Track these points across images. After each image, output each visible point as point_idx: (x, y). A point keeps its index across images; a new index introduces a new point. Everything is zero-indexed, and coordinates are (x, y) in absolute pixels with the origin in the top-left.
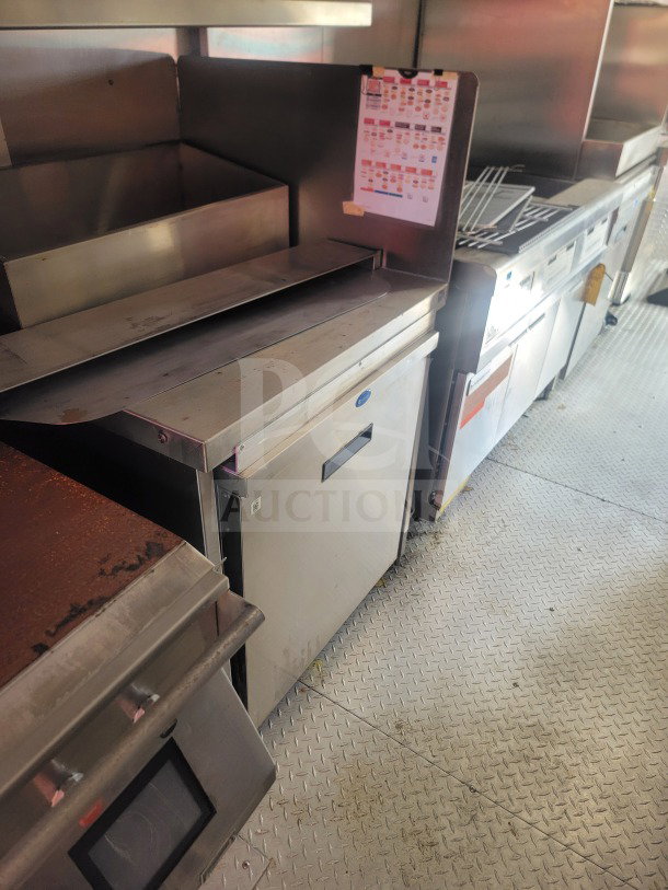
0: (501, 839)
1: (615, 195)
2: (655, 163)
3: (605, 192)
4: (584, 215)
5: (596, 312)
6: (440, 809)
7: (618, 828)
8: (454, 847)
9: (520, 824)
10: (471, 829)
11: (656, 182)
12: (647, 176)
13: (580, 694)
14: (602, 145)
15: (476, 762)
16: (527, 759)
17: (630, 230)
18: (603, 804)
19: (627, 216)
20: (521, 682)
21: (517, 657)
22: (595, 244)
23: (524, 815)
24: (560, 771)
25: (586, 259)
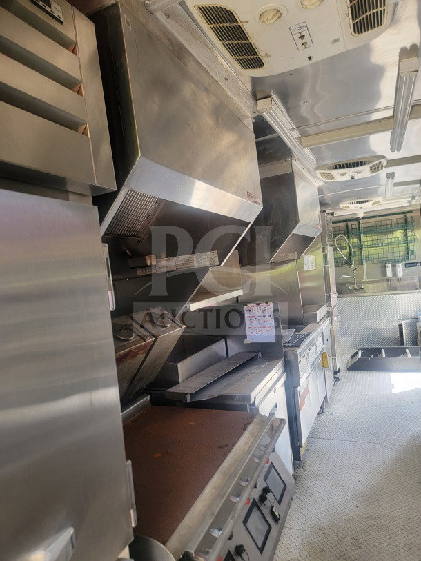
0: (372, 550)
1: (321, 328)
2: (328, 317)
3: (317, 327)
4: (314, 335)
5: (330, 375)
6: (347, 548)
7: (411, 537)
8: (357, 556)
9: (376, 544)
10: (360, 550)
11: (331, 323)
12: (327, 321)
13: (381, 504)
14: (309, 314)
15: (353, 532)
16: (371, 526)
17: (329, 340)
18: (403, 531)
19: (327, 335)
20: (358, 505)
21: (354, 499)
22: (320, 345)
23: (377, 541)
24: (384, 526)
25: (319, 350)
